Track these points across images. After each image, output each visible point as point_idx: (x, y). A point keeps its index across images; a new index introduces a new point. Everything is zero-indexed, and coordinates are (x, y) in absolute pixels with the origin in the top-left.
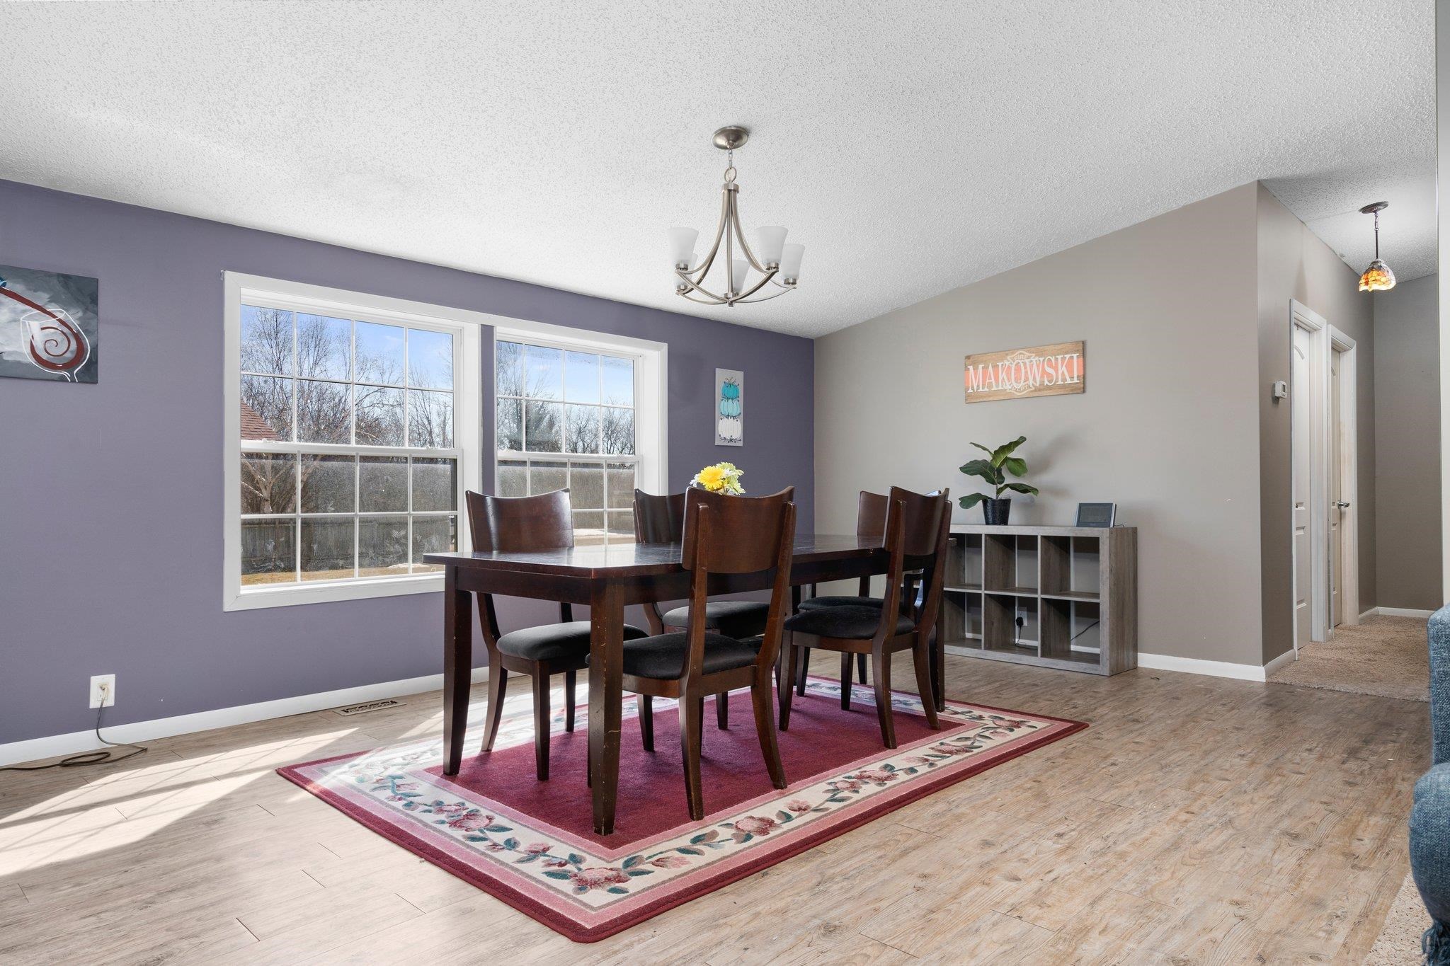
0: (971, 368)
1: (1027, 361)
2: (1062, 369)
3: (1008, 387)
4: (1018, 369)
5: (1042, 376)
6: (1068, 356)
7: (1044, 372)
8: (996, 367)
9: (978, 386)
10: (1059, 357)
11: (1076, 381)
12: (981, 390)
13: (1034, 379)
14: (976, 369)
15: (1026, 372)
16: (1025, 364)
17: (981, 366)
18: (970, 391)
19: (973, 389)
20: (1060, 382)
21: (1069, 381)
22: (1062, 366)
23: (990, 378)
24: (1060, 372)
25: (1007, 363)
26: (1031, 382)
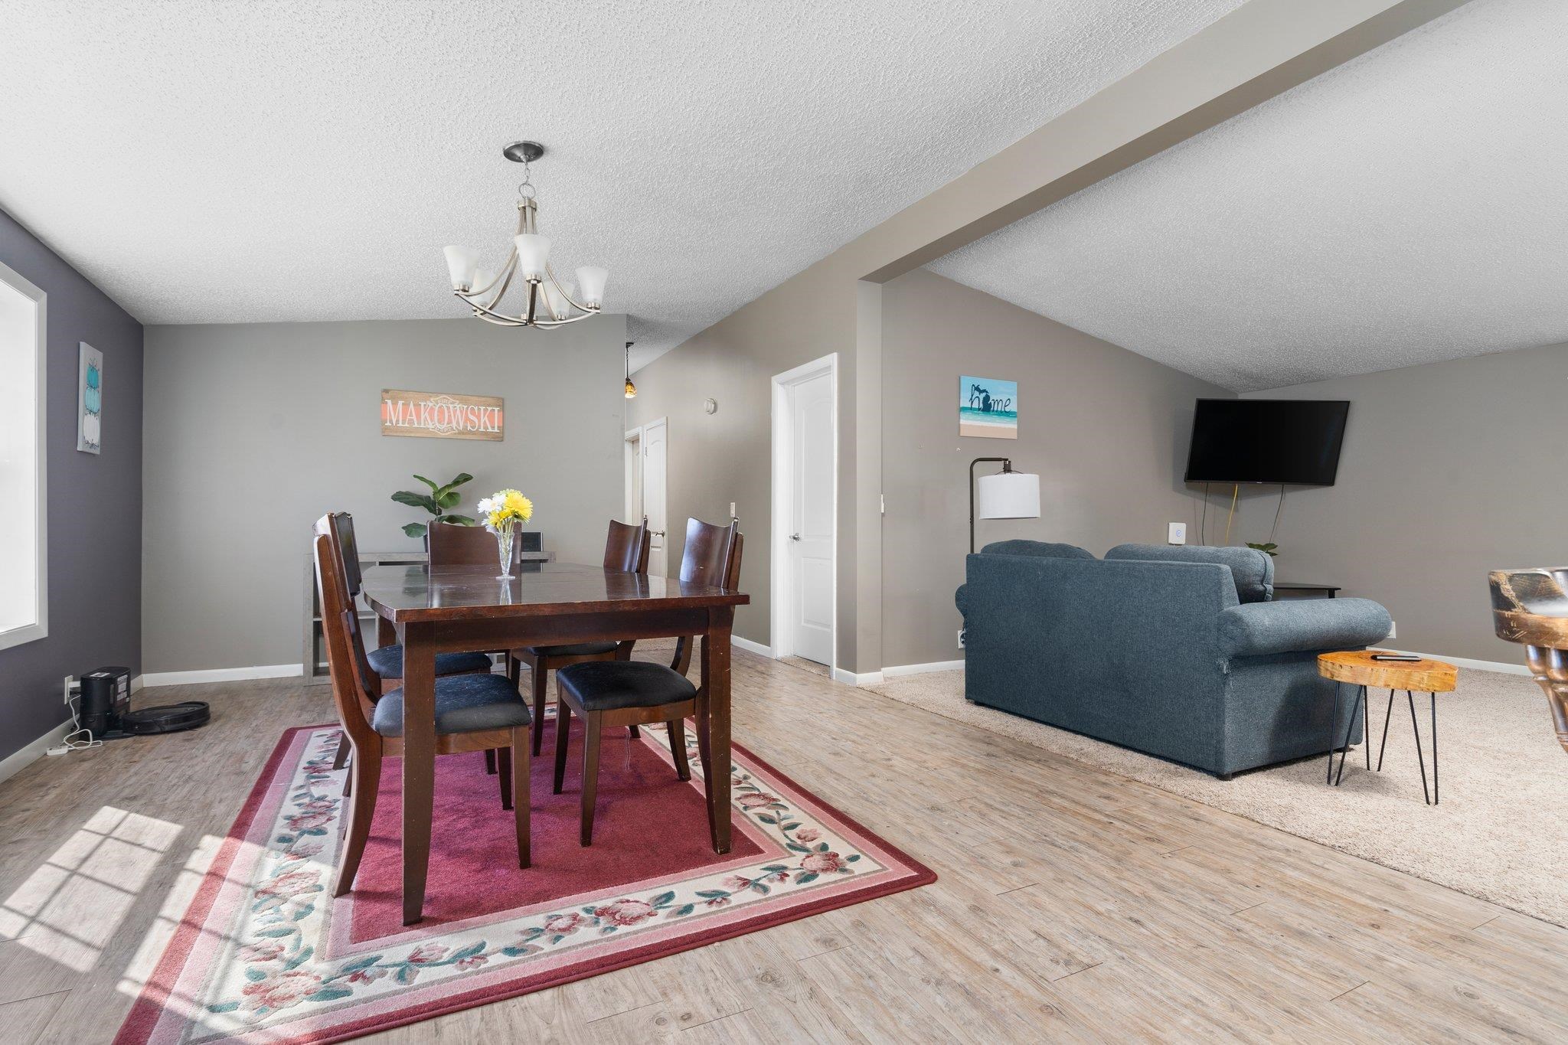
0: (389, 402)
1: (451, 406)
2: (484, 419)
3: (431, 426)
4: (441, 412)
5: (465, 422)
6: (490, 409)
7: (467, 419)
8: (417, 406)
9: (397, 421)
10: (482, 408)
11: (496, 430)
12: (400, 425)
13: (458, 423)
14: (395, 404)
15: (450, 416)
16: (448, 408)
17: (400, 403)
18: (388, 424)
19: (391, 421)
20: (482, 429)
21: (490, 430)
22: (484, 416)
23: (411, 415)
24: (482, 421)
25: (431, 404)
26: (454, 425)
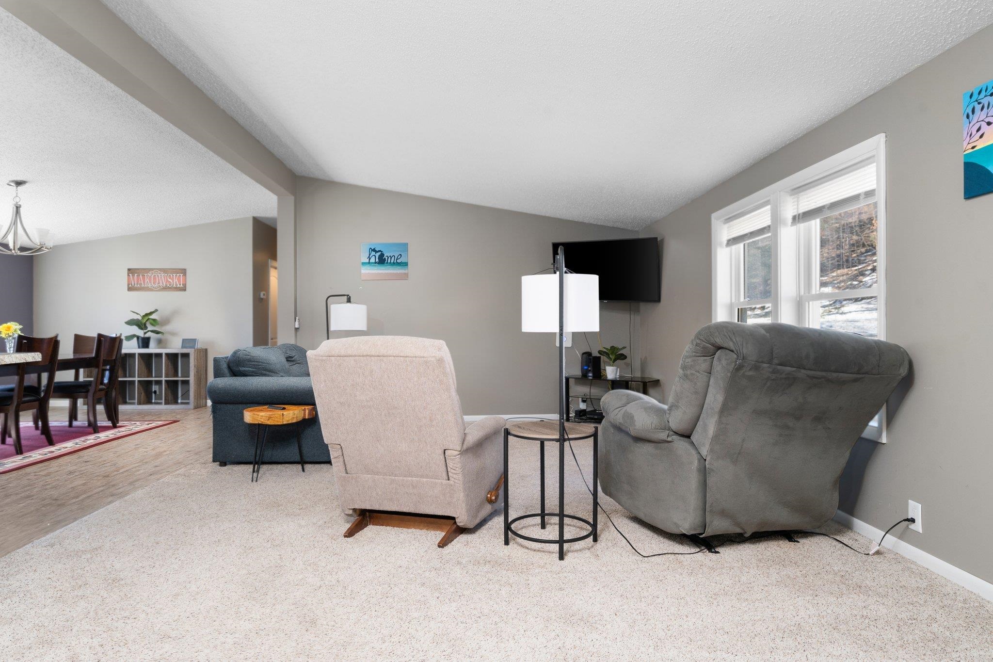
0: (131, 275)
1: (159, 275)
2: (176, 280)
3: (150, 286)
4: (155, 278)
5: (166, 282)
6: (178, 275)
7: (167, 281)
8: (143, 276)
9: (134, 284)
10: (174, 275)
11: (182, 286)
12: (136, 286)
13: (163, 283)
14: (133, 276)
15: (159, 280)
16: (158, 276)
17: (136, 275)
18: (130, 286)
19: (132, 285)
20: (174, 286)
21: (179, 286)
22: (176, 278)
23: (141, 281)
24: (175, 282)
25: (150, 275)
26: (161, 284)
